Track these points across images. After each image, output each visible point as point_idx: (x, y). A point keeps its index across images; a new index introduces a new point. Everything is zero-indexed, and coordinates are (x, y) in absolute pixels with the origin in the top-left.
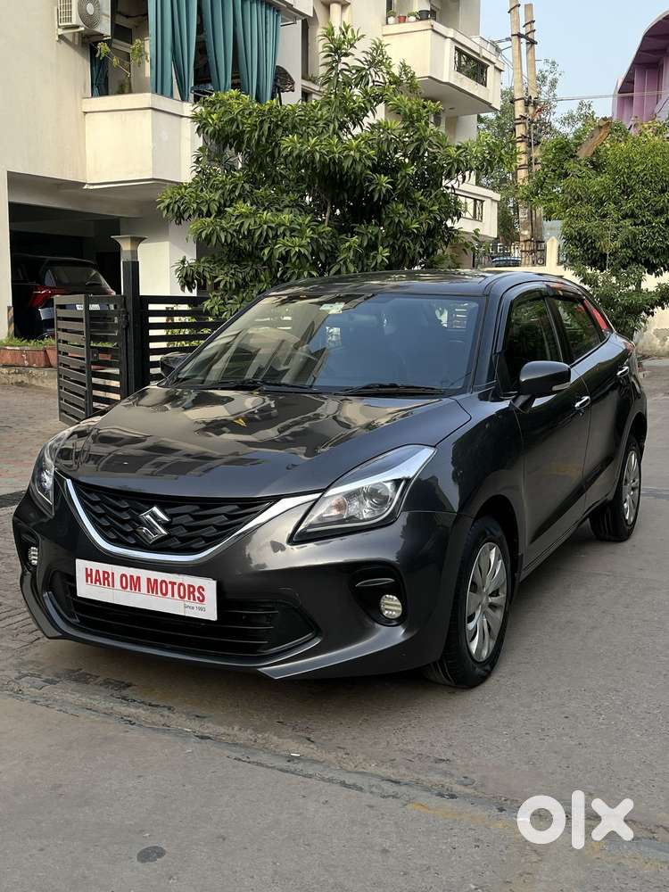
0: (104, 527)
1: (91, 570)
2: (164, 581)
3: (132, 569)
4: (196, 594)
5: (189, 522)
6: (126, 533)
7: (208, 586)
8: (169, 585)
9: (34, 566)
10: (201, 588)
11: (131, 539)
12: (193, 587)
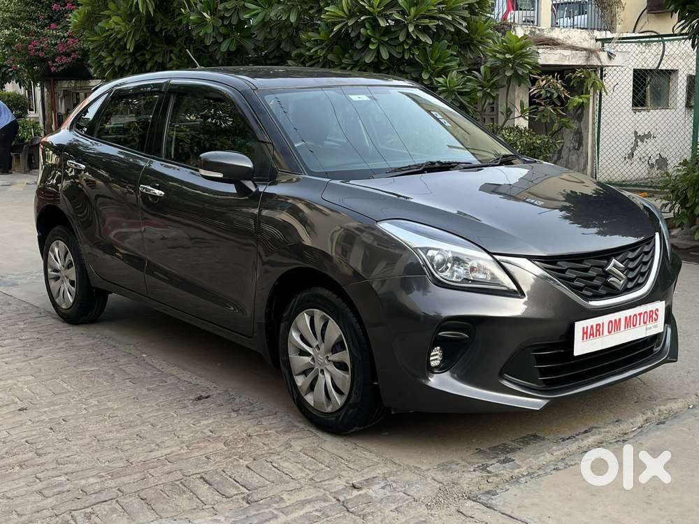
0: (581, 289)
1: (587, 327)
2: (635, 315)
3: (616, 314)
4: (654, 316)
5: (631, 265)
6: (597, 287)
7: (660, 306)
8: (638, 317)
9: (436, 367)
10: (657, 310)
11: (602, 291)
12: (652, 311)
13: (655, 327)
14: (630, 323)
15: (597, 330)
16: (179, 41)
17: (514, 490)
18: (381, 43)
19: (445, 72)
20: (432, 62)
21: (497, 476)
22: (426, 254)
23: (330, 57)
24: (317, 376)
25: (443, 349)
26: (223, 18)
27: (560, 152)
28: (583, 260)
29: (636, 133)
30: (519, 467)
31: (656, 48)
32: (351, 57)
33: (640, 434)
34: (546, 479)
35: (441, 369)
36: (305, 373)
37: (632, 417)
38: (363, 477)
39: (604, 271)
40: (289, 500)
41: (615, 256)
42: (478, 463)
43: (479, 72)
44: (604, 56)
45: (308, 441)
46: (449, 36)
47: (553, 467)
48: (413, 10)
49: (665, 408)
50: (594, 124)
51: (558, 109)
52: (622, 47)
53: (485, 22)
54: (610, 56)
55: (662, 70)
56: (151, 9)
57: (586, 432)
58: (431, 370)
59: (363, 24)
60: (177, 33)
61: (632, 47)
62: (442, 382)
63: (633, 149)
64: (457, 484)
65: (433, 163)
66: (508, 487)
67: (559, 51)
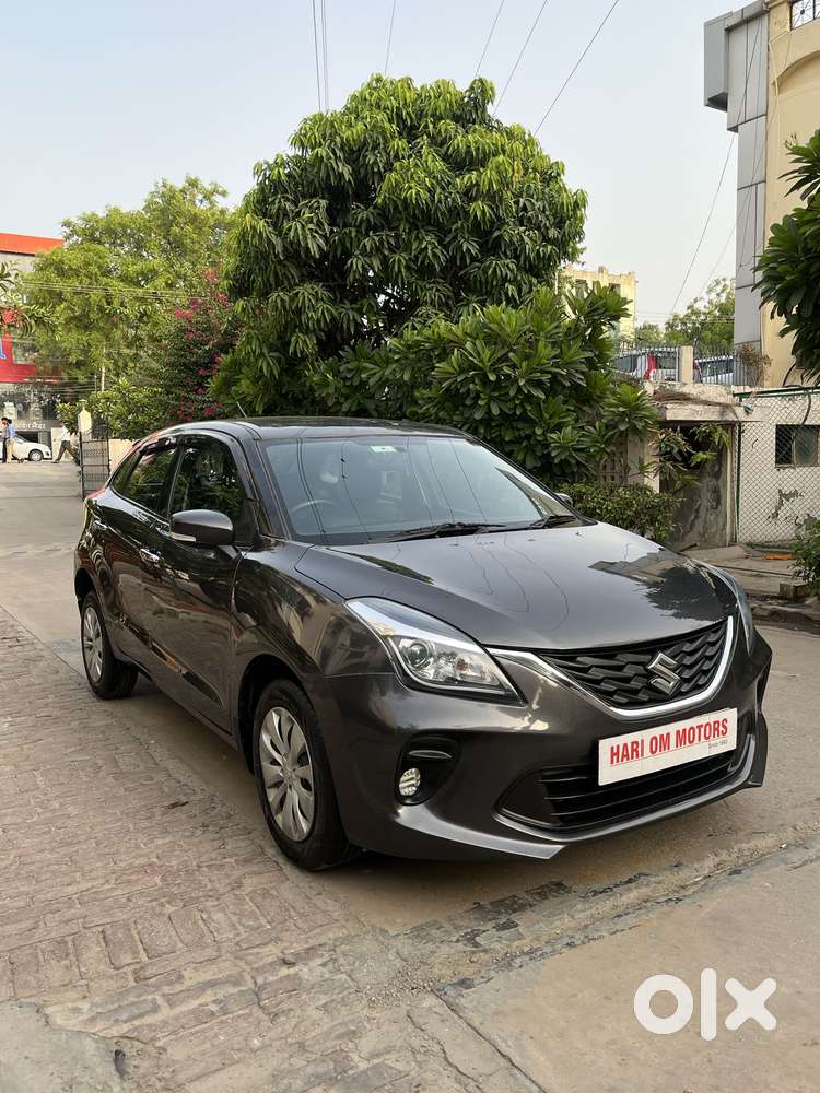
0: (612, 694)
1: (618, 747)
2: (692, 728)
3: (663, 727)
4: (721, 729)
5: (688, 661)
6: (636, 692)
7: (730, 716)
8: (697, 730)
9: (408, 797)
10: (725, 720)
11: (642, 696)
12: (718, 722)
13: (723, 743)
14: (682, 738)
15: (633, 750)
16: (305, 402)
17: (499, 980)
18: (491, 399)
19: (559, 427)
20: (547, 416)
21: (485, 951)
22: (397, 645)
23: (441, 414)
24: (285, 794)
25: (422, 772)
26: (345, 379)
27: (697, 511)
28: (615, 655)
29: (780, 491)
30: (521, 937)
31: (800, 403)
32: (462, 414)
33: (703, 889)
34: (550, 962)
35: (415, 799)
36: (276, 785)
37: (698, 861)
38: (307, 942)
39: (646, 670)
40: (192, 977)
41: (663, 650)
42: (467, 927)
43: (595, 427)
44: (740, 411)
45: (265, 878)
46: (567, 391)
47: (566, 940)
48: (524, 364)
49: (747, 846)
50: (732, 481)
51: (680, 465)
52: (759, 401)
53: (607, 375)
54: (748, 411)
55: (808, 427)
56: (276, 373)
57: (630, 881)
58: (402, 800)
59: (472, 380)
60: (303, 395)
61: (774, 402)
62: (415, 817)
63: (778, 508)
64: (425, 963)
65: (451, 526)
66: (492, 974)
67: (690, 406)
